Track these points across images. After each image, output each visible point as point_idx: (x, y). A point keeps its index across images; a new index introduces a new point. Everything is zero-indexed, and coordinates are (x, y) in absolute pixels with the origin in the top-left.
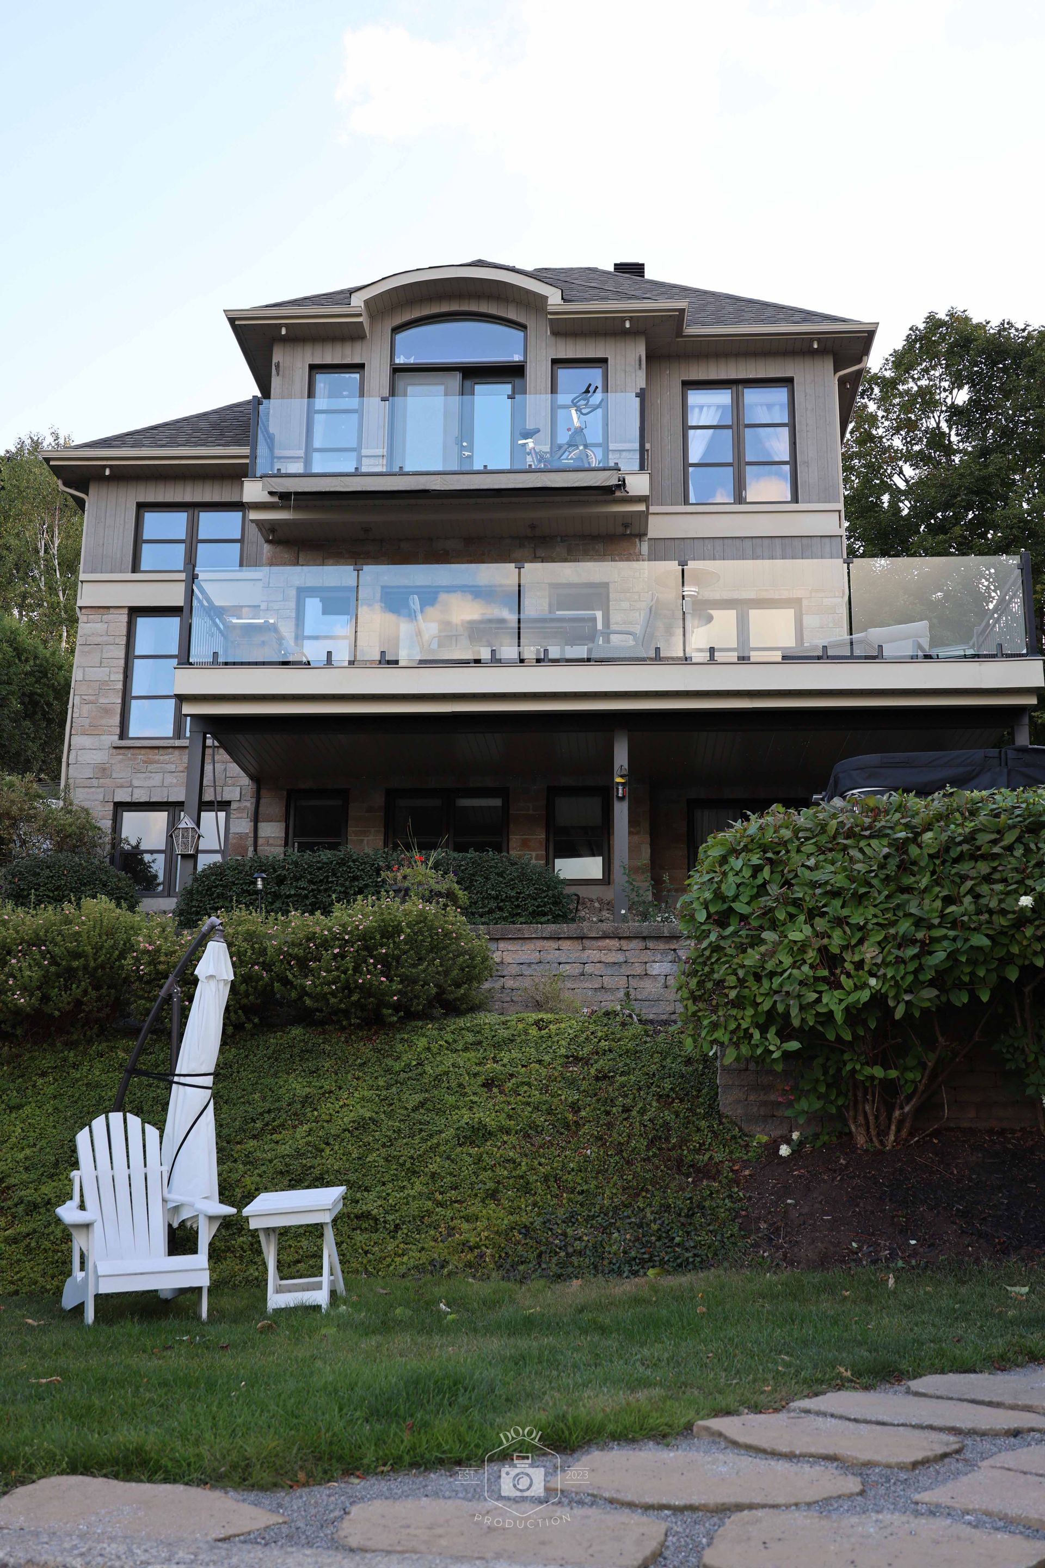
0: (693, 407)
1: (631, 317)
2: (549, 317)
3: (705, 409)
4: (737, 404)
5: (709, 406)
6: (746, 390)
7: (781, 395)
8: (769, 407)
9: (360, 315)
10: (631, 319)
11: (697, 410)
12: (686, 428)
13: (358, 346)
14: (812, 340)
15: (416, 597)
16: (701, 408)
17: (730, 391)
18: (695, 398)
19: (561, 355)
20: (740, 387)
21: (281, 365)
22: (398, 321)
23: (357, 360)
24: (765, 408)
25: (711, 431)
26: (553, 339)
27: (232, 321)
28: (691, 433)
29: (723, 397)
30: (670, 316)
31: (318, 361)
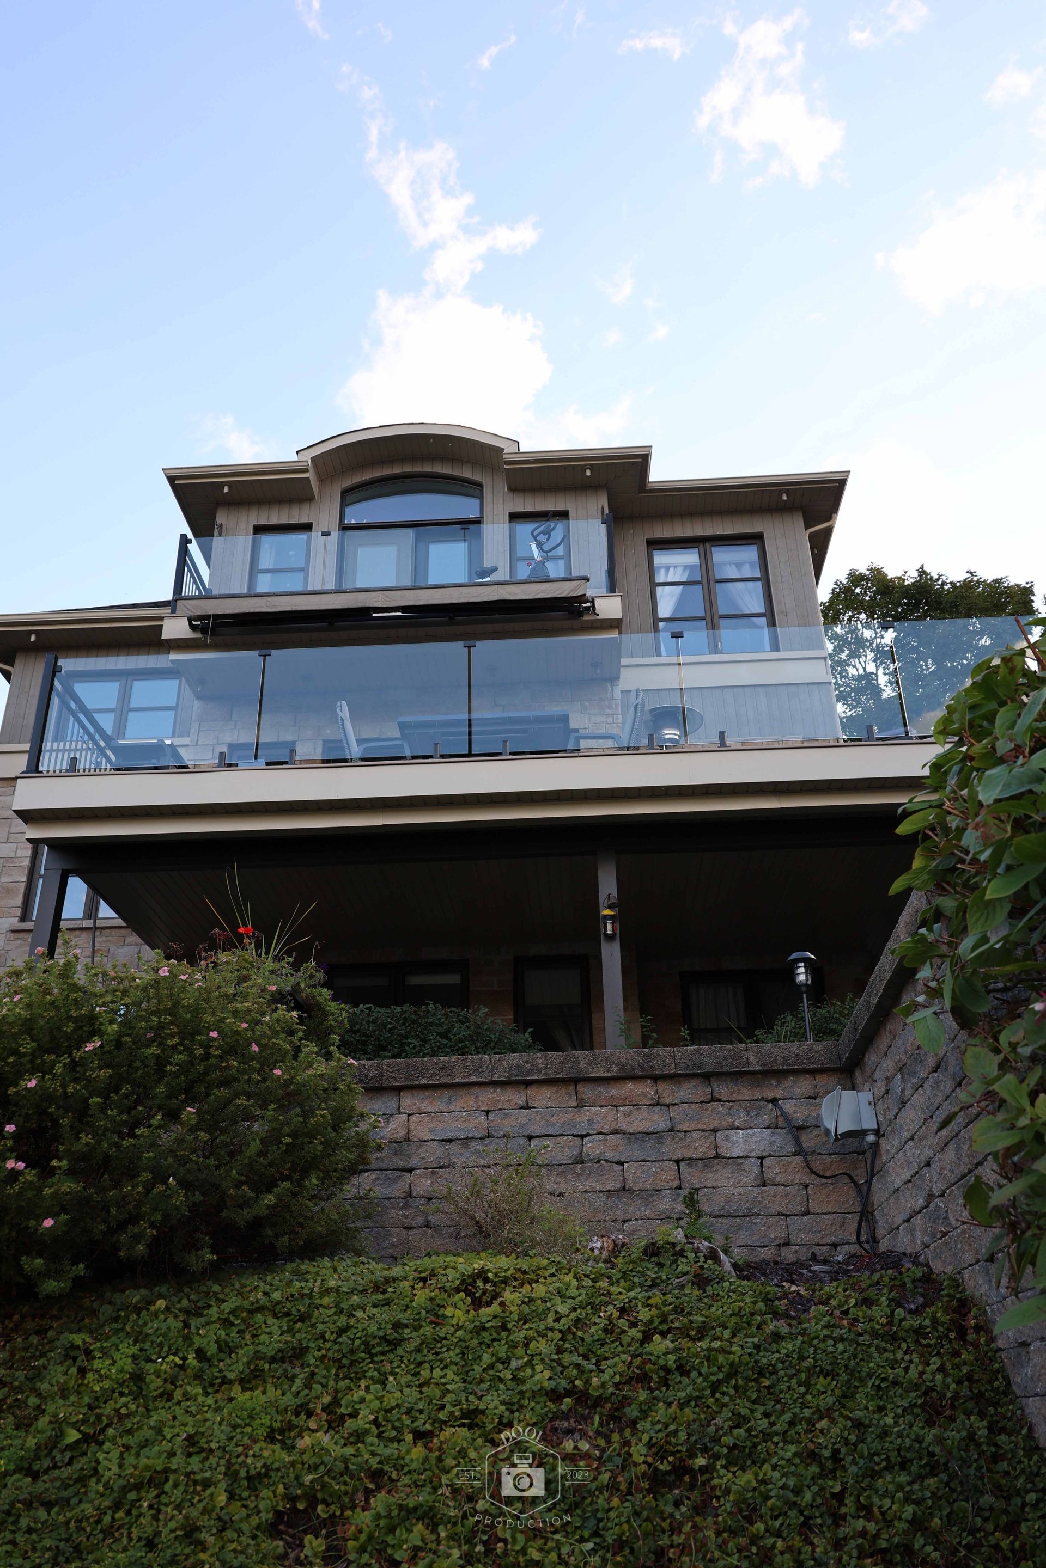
0: (660, 568)
1: (591, 465)
2: (506, 467)
3: (671, 570)
4: (706, 562)
5: (675, 567)
6: (714, 549)
7: (749, 554)
8: (739, 565)
9: (306, 471)
10: (592, 467)
11: (663, 572)
12: (654, 585)
13: (306, 508)
14: (780, 493)
15: (344, 703)
16: (667, 568)
17: (696, 550)
18: (661, 559)
19: (519, 509)
20: (708, 545)
21: (224, 527)
22: (348, 482)
23: (304, 520)
24: (734, 567)
25: (681, 587)
26: (511, 495)
27: (171, 480)
28: (659, 590)
29: (691, 557)
30: (633, 463)
31: (263, 522)
